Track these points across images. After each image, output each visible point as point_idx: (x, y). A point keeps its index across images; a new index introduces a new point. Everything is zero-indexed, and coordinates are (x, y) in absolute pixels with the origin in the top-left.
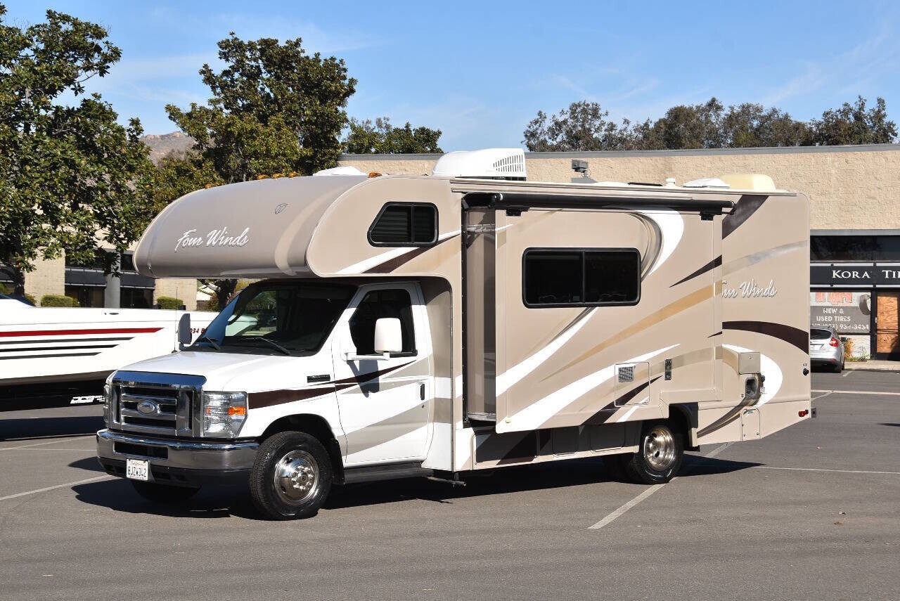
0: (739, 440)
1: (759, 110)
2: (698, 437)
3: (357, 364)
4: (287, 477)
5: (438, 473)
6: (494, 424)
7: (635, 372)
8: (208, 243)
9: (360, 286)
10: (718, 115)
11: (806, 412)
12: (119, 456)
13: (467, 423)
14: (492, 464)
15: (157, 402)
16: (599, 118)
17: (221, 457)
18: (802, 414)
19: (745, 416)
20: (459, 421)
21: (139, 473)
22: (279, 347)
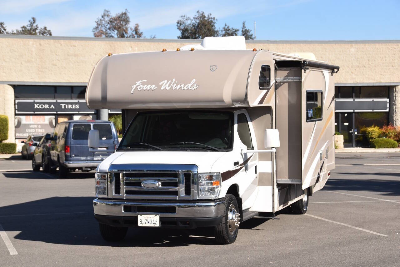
2: (314, 188)
4: (232, 219)
7: (322, 155)
9: (234, 112)
12: (130, 214)
14: (281, 207)
15: (159, 180)
17: (211, 210)
18: (328, 175)
20: (275, 184)
21: (150, 223)
22: (209, 147)
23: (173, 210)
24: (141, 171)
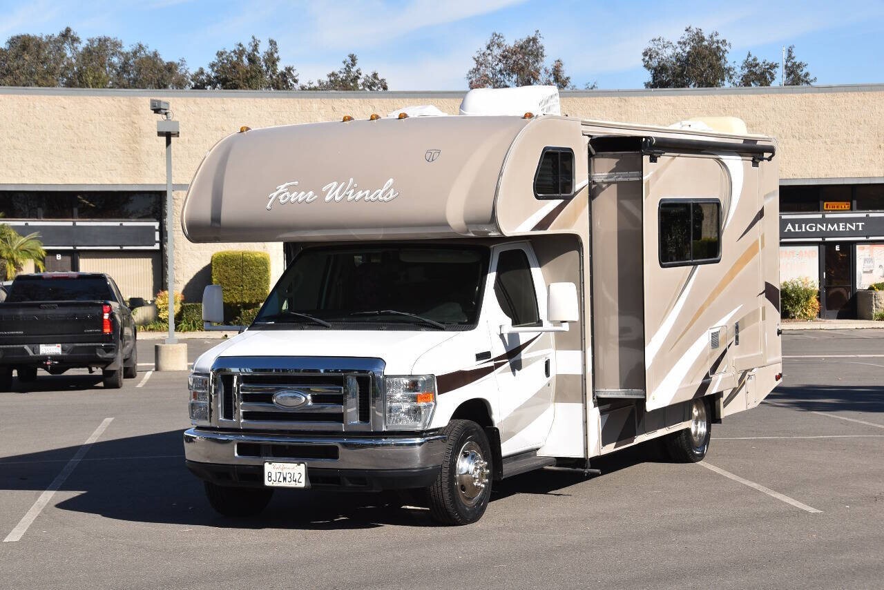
0: (745, 409)
1: (117, 45)
2: (725, 406)
6: (644, 401)
7: (720, 337)
8: (328, 198)
9: (492, 247)
10: (75, 48)
11: (780, 375)
13: (596, 403)
15: (308, 391)
17: (412, 455)
18: (777, 378)
19: (748, 383)
20: (590, 399)
21: (288, 479)
22: (427, 320)
23: (332, 453)
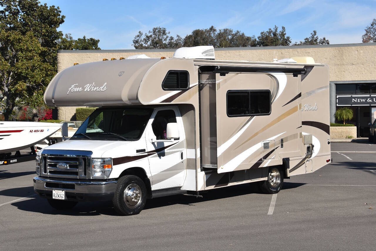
0: (305, 173)
1: (231, 31)
2: (290, 172)
3: (156, 144)
4: (129, 196)
5: (188, 192)
6: (217, 169)
7: (270, 145)
8: (85, 90)
9: (154, 109)
10: (214, 33)
11: (329, 160)
12: (48, 189)
13: (202, 169)
14: (212, 187)
15: (67, 163)
16: (166, 34)
17: (101, 188)
18: (328, 161)
19: (307, 163)
20: (199, 168)
21: (59, 196)
22: (121, 137)
23: (72, 187)
24: (62, 155)
